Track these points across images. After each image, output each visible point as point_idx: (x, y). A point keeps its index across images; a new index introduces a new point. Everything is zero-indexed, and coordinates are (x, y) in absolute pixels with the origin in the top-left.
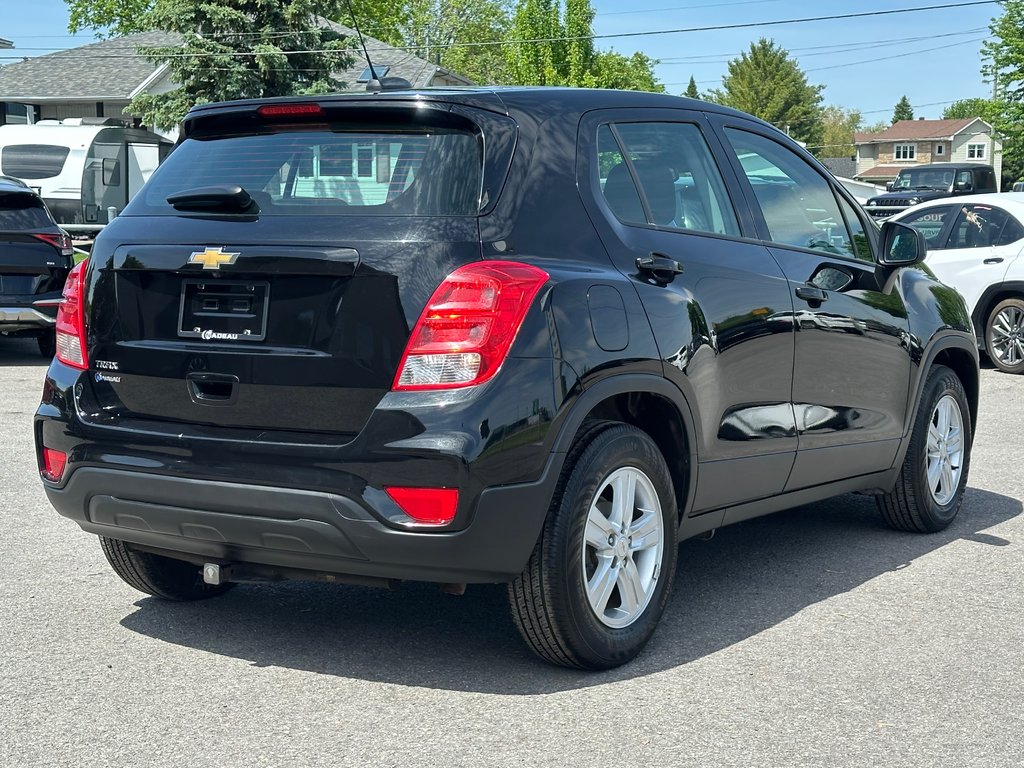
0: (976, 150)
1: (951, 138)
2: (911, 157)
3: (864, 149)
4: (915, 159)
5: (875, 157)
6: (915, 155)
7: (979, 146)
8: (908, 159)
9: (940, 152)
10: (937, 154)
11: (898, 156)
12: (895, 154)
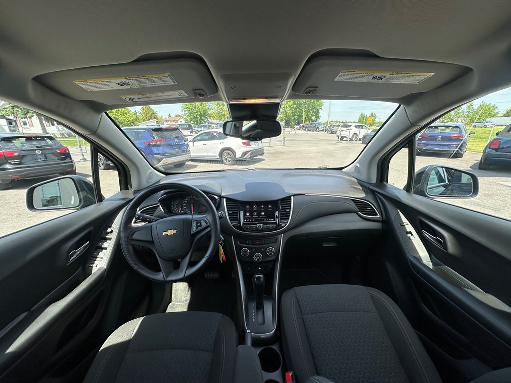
1: (177, 120)
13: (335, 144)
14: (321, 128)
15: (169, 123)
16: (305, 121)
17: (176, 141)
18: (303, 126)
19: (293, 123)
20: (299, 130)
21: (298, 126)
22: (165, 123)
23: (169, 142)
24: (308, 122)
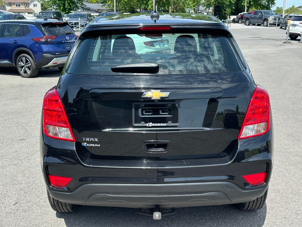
0: (35, 5)
1: (29, 2)
2: (20, 6)
3: (7, 4)
4: (21, 7)
5: (11, 6)
6: (21, 6)
7: (36, 4)
8: (19, 7)
9: (27, 5)
10: (26, 6)
11: (17, 6)
12: (16, 6)
13: (280, 45)
14: (271, 19)
15: (14, 7)
16: (248, 7)
17: (67, 38)
18: (242, 17)
19: (228, 10)
20: (237, 22)
21: (235, 17)
22: (8, 8)
23: (58, 40)
24: (254, 9)
